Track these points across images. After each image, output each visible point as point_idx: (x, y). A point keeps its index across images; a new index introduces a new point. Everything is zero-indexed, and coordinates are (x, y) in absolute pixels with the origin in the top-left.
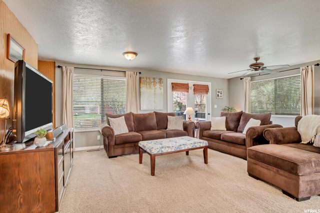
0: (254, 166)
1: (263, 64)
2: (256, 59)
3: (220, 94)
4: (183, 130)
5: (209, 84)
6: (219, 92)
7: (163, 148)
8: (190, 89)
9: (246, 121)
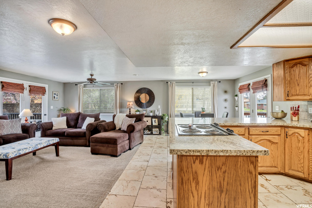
0: (95, 147)
1: (95, 80)
2: (92, 75)
3: (56, 96)
4: (21, 133)
5: (46, 86)
6: (55, 94)
7: (20, 150)
8: (25, 89)
9: (84, 119)
